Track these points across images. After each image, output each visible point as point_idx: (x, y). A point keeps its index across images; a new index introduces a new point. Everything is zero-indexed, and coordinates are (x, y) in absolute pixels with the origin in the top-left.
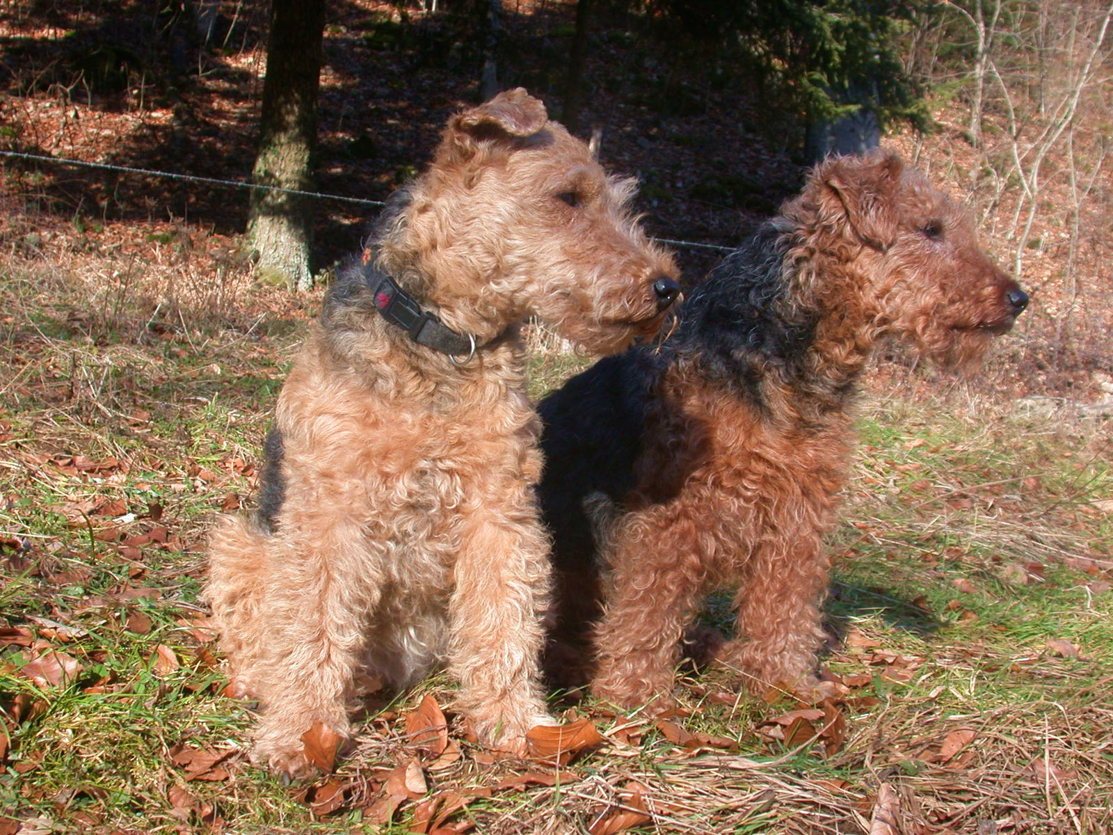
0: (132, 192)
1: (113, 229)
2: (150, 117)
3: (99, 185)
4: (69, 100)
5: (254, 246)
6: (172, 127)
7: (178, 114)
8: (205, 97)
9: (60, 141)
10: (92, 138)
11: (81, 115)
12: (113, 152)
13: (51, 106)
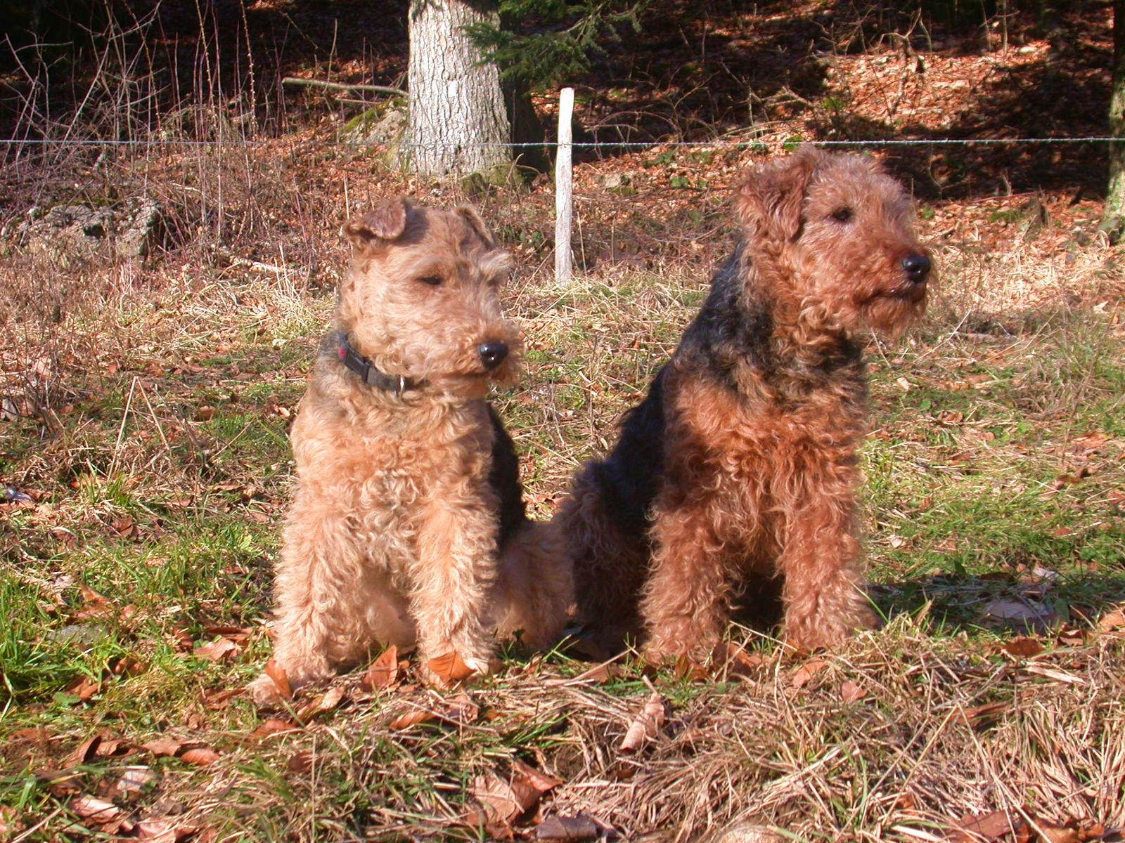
0: (980, 159)
1: (947, 212)
2: (1018, 55)
3: (940, 156)
4: (910, 49)
5: (1118, 212)
6: (1043, 63)
7: (1053, 43)
8: (1098, 14)
9: (897, 105)
10: (939, 94)
11: (926, 65)
12: (964, 108)
13: (888, 61)
